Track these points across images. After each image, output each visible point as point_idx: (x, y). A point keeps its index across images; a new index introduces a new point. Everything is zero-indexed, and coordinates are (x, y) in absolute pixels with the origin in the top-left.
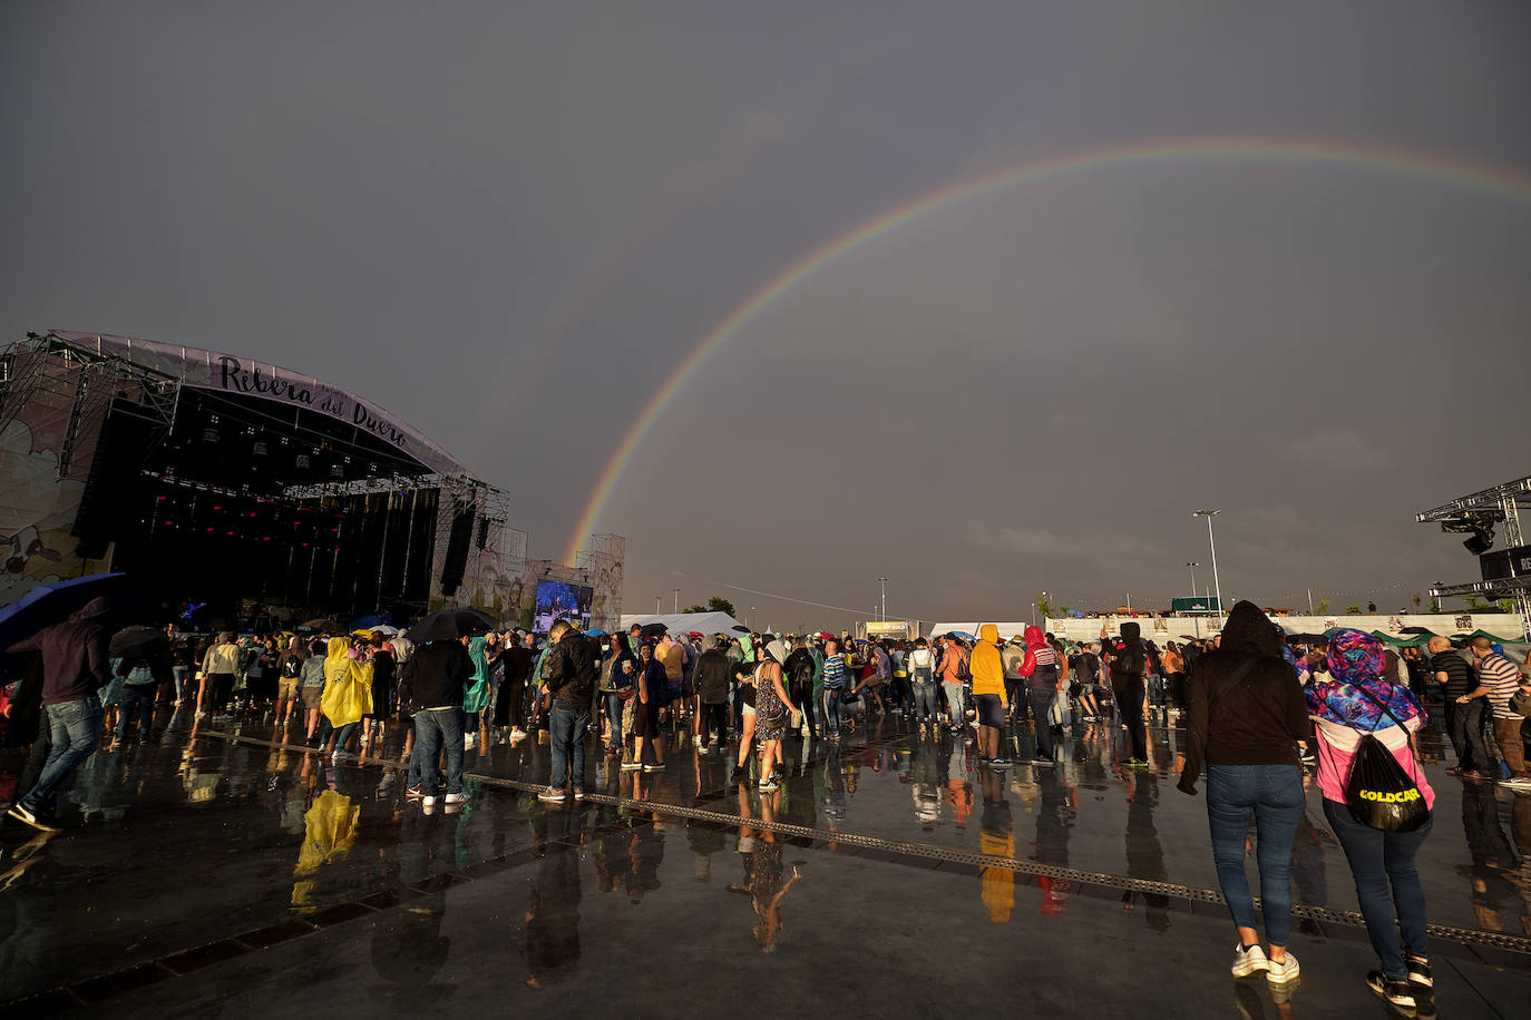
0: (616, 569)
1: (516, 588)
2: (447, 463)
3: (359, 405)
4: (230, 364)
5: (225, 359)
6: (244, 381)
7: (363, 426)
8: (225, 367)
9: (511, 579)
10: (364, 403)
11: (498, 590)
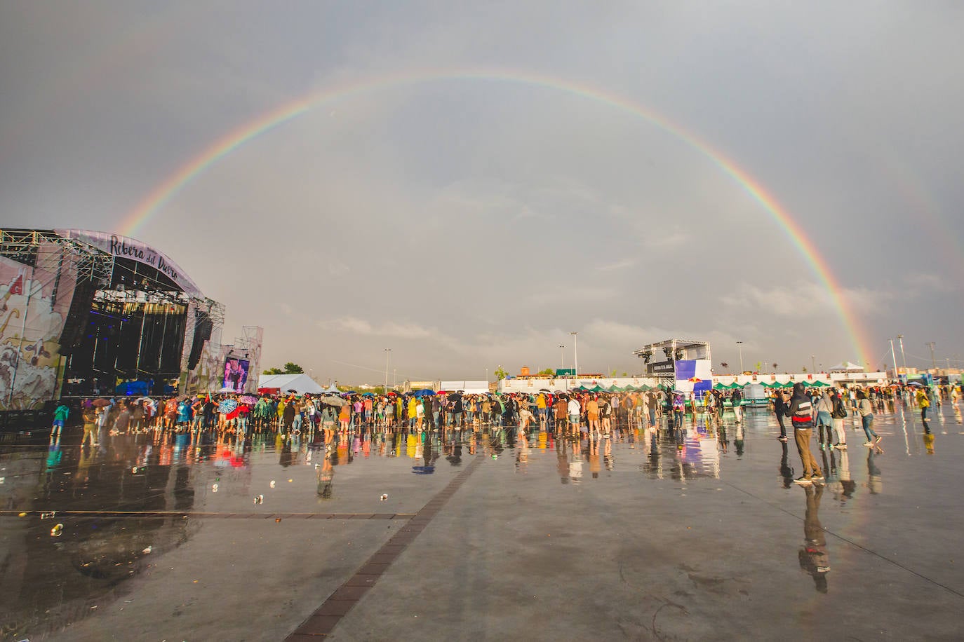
0: (259, 349)
1: (216, 363)
2: (192, 288)
3: (161, 257)
4: (114, 240)
5: (112, 237)
6: (119, 248)
7: (161, 270)
8: (112, 242)
9: (214, 357)
10: (163, 256)
11: (208, 364)
